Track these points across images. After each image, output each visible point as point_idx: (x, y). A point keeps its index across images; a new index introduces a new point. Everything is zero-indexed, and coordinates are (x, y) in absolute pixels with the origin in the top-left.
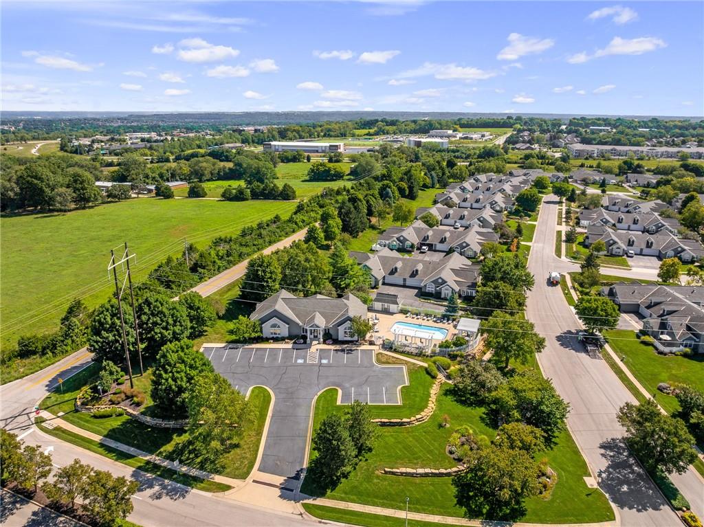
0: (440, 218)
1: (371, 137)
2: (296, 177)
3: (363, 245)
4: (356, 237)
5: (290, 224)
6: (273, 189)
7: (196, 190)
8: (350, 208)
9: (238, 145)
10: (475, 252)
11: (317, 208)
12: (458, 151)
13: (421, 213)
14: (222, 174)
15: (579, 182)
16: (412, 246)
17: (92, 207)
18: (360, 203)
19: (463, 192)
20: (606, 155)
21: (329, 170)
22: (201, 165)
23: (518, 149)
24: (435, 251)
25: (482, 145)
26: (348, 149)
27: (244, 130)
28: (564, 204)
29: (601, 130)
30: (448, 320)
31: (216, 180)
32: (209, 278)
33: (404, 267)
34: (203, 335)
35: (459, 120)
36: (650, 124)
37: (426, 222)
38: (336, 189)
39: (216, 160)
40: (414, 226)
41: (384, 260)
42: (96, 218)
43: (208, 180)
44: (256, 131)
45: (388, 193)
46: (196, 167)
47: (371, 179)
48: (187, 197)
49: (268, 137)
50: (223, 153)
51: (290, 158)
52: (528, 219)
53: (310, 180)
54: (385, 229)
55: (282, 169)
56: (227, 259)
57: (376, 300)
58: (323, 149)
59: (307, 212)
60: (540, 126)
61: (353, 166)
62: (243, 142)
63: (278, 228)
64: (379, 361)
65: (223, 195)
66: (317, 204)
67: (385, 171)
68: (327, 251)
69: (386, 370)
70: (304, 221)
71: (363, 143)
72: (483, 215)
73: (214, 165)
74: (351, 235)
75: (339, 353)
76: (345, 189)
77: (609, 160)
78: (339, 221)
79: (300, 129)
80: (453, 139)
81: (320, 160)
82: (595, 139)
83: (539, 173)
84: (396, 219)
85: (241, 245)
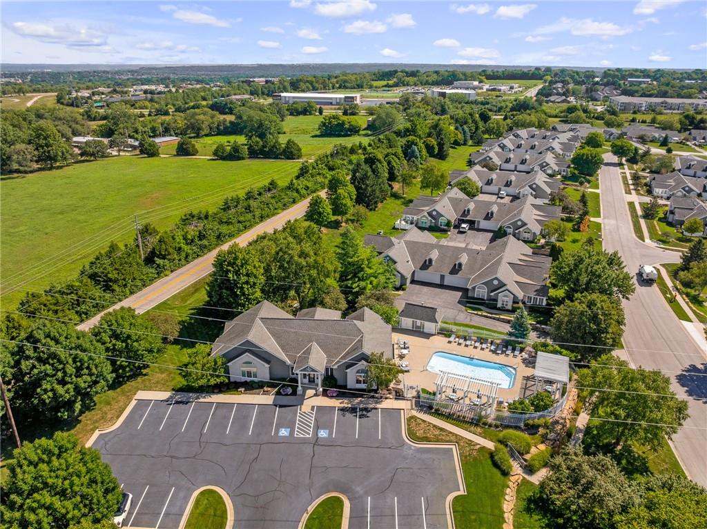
0: (480, 184)
1: (390, 89)
2: (304, 132)
3: (384, 221)
4: (375, 210)
5: (289, 193)
6: (274, 146)
7: (184, 147)
8: (367, 172)
9: (246, 96)
10: (534, 233)
11: (325, 171)
12: (488, 103)
13: (456, 177)
14: (222, 128)
15: (634, 139)
16: (448, 224)
17: (61, 167)
18: (379, 165)
19: (503, 150)
20: (658, 109)
21: (343, 123)
22: (197, 117)
23: (553, 102)
24: (479, 230)
25: (513, 98)
26: (365, 101)
27: (253, 81)
28: (626, 167)
29: (641, 82)
30: (514, 350)
31: (215, 135)
32: (172, 271)
33: (440, 259)
34: (141, 374)
35: (484, 71)
36: (694, 76)
37: (464, 190)
38: (349, 146)
39: (215, 112)
40: (449, 195)
41: (413, 247)
42: (59, 181)
43: (206, 135)
44: (267, 82)
45: (413, 152)
46: (192, 120)
47: (392, 134)
48: (175, 155)
49: (279, 88)
50: (226, 104)
51: (300, 110)
52: (588, 186)
53: (321, 136)
54: (410, 198)
55: (291, 122)
56: (200, 243)
57: (404, 313)
58: (338, 101)
59: (312, 177)
60: (572, 77)
61: (370, 119)
62: (252, 94)
63: (273, 198)
64: (412, 435)
65: (215, 153)
66: (326, 165)
67: (408, 125)
68: (336, 231)
69: (424, 456)
70: (308, 188)
71: (381, 95)
72: (536, 182)
73: (212, 117)
74: (367, 207)
75: (348, 414)
76: (360, 146)
77: (661, 114)
78: (351, 188)
79: (314, 79)
80: (480, 91)
81: (333, 112)
82: (637, 92)
83: (587, 128)
84: (425, 185)
85: (221, 222)
